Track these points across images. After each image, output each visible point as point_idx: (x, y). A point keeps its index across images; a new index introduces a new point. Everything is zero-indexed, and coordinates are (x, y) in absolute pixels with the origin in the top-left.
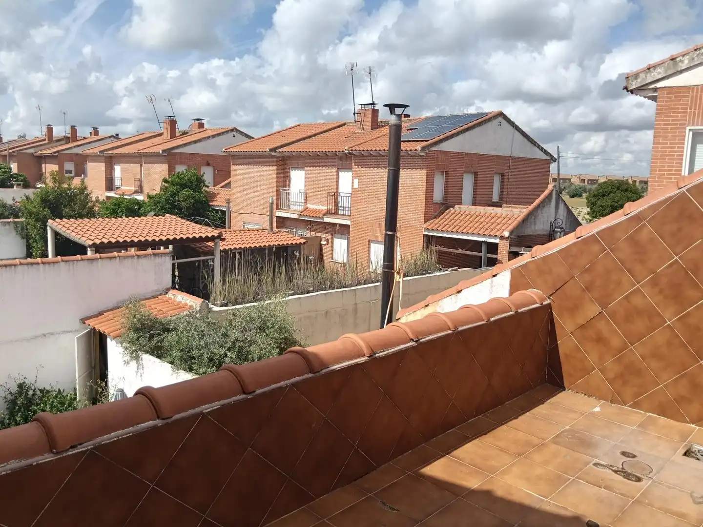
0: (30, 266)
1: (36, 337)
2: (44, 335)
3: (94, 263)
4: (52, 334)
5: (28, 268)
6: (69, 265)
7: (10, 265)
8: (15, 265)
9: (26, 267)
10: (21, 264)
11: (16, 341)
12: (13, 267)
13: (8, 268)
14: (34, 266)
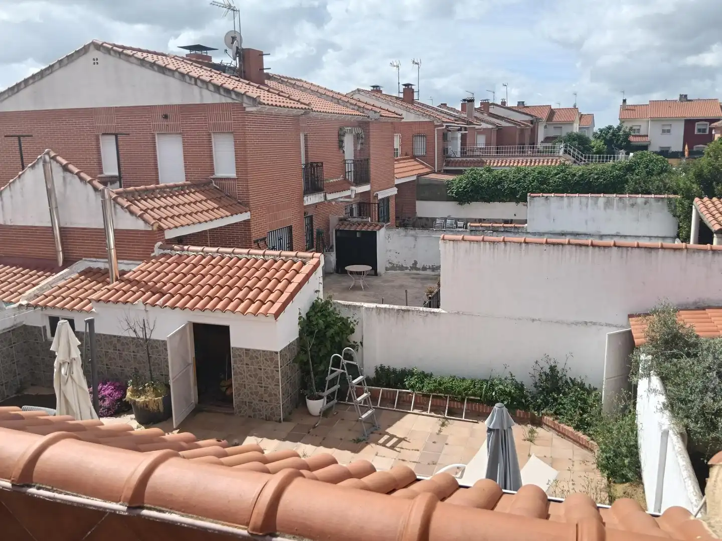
0: (578, 247)
1: (577, 323)
2: (586, 323)
3: (653, 253)
4: (595, 324)
5: (576, 249)
6: (622, 252)
7: (558, 244)
8: (563, 245)
9: (574, 248)
10: (569, 244)
11: (557, 322)
12: (561, 246)
13: (556, 247)
14: (583, 248)
